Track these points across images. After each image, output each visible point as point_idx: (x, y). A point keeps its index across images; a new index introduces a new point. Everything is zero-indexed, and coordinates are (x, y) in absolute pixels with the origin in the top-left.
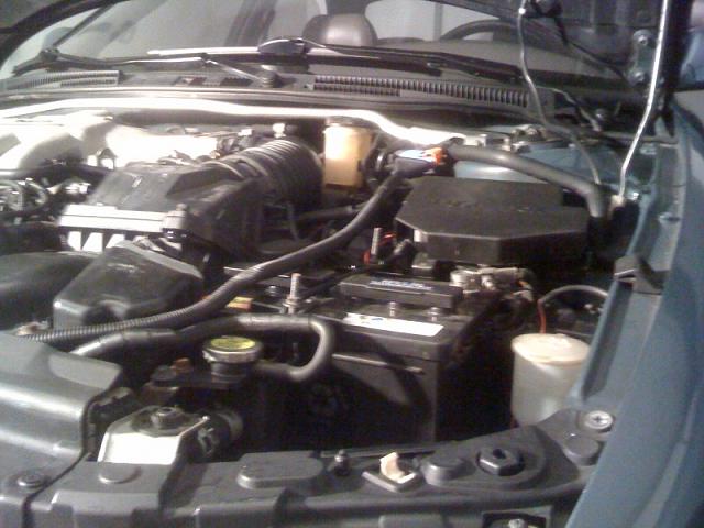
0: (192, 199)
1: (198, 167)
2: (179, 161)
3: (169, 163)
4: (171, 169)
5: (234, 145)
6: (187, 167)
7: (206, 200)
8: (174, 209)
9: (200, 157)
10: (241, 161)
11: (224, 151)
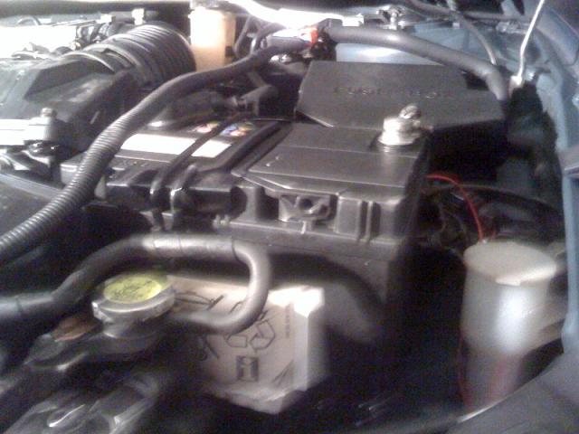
0: (58, 100)
1: (60, 60)
2: (35, 55)
3: (24, 57)
4: (28, 64)
5: (95, 34)
6: (46, 62)
7: (74, 100)
8: (38, 114)
9: (59, 49)
10: (108, 50)
11: (85, 41)
